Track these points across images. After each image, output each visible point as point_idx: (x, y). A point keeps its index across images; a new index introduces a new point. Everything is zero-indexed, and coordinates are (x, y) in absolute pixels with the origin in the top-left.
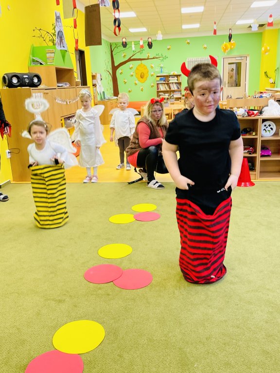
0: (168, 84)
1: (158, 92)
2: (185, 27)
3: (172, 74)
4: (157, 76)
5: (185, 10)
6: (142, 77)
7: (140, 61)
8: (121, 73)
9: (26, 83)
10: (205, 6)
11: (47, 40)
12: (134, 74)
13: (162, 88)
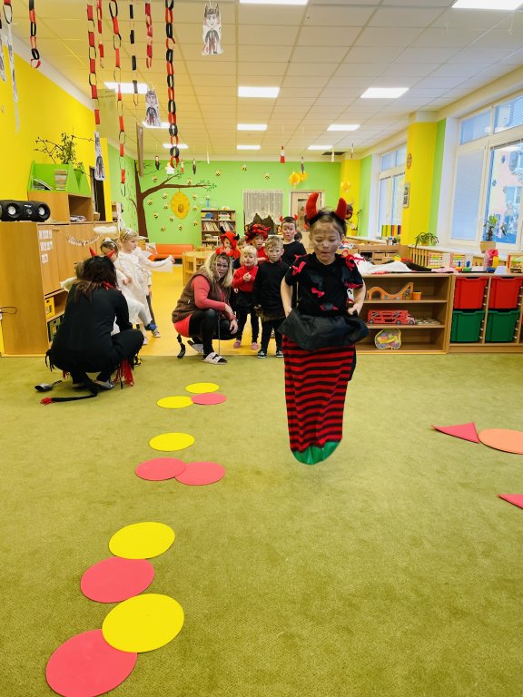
0: (217, 223)
1: (204, 233)
2: (240, 147)
3: (222, 209)
4: (202, 211)
5: (241, 127)
6: (180, 210)
7: (177, 189)
8: (150, 204)
9: (28, 215)
10: (268, 124)
11: (54, 155)
12: (169, 206)
13: (209, 228)
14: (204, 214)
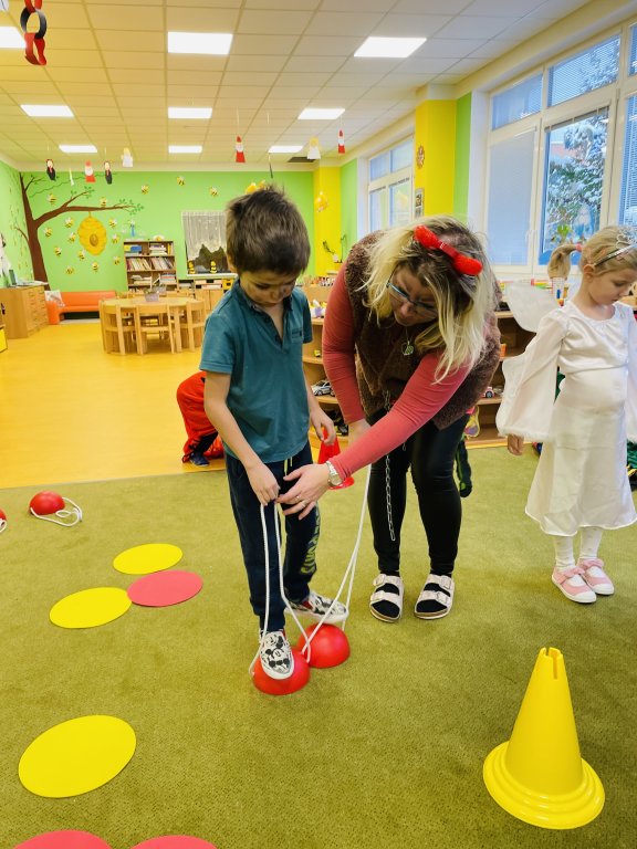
0: (148, 259)
1: (130, 274)
2: (174, 149)
3: (154, 239)
4: (125, 243)
5: (176, 113)
6: (94, 242)
7: (87, 213)
10: (214, 108)
12: (76, 237)
13: (137, 266)
14: (128, 247)
